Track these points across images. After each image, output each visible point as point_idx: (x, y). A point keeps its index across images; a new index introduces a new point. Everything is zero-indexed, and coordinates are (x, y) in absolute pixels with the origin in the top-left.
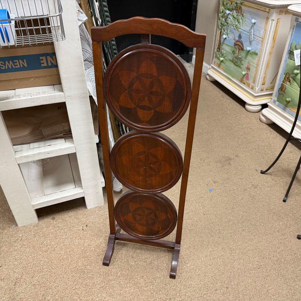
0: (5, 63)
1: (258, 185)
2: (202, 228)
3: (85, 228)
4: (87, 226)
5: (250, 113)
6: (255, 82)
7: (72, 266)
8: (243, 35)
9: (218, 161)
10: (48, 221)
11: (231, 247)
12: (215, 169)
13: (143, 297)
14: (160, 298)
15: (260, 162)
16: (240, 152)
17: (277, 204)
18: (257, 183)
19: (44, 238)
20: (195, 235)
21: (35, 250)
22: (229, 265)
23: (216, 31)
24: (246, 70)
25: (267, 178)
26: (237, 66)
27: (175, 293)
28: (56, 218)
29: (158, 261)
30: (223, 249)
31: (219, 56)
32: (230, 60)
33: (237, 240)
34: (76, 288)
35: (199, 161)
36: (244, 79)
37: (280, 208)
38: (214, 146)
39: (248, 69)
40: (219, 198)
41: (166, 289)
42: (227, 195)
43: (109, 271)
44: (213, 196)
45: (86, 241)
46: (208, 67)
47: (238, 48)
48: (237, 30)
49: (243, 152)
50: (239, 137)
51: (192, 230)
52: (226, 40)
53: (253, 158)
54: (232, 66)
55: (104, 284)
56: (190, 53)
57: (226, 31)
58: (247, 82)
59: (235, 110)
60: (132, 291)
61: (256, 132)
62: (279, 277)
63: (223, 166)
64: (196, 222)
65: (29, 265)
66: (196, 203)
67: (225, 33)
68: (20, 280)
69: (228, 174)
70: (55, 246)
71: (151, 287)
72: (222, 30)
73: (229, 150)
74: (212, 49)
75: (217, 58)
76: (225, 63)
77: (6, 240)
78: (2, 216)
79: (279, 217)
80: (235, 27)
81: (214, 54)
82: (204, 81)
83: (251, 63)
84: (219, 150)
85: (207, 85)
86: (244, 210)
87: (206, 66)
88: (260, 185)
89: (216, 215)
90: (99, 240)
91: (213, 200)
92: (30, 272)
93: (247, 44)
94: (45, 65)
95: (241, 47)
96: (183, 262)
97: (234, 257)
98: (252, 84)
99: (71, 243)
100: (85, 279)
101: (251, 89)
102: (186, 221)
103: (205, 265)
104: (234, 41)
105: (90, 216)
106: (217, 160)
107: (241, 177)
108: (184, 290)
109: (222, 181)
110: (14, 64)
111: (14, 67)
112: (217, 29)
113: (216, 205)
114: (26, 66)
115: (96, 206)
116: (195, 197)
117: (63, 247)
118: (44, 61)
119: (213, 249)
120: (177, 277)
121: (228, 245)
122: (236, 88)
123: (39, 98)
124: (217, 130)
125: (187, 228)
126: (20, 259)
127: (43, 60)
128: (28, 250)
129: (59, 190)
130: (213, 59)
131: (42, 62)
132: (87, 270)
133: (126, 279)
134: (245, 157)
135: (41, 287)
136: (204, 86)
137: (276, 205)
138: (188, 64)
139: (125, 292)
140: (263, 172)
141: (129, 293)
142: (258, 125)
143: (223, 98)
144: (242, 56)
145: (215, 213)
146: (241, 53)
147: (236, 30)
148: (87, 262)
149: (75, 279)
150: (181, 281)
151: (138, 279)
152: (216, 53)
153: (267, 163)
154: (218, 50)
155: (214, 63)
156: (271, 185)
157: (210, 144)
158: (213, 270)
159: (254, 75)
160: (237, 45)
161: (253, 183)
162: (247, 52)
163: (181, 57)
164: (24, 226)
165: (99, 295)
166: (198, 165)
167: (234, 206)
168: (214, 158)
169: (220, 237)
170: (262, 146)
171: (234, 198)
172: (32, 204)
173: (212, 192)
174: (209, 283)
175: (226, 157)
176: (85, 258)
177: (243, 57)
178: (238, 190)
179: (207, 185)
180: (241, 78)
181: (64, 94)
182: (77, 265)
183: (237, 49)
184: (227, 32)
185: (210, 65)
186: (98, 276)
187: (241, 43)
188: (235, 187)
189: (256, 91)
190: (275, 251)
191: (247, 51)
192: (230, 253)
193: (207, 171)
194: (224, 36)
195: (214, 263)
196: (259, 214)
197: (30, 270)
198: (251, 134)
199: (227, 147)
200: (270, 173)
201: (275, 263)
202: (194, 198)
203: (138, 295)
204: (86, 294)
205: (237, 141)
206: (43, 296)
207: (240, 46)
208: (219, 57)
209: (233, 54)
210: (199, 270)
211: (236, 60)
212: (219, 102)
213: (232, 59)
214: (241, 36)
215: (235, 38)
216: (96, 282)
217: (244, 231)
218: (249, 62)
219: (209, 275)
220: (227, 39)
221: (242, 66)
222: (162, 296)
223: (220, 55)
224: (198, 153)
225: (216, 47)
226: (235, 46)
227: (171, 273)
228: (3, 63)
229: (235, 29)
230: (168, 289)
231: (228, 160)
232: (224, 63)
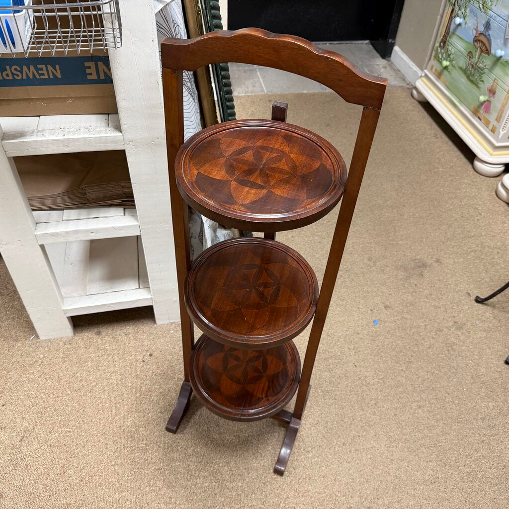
0: (22, 69)
1: (464, 324)
2: (346, 392)
3: (147, 358)
4: (151, 355)
5: (481, 176)
6: (501, 120)
7: (116, 423)
8: (496, 25)
9: (400, 266)
10: (89, 336)
11: (392, 434)
12: (393, 282)
13: (223, 500)
14: (251, 506)
15: (479, 280)
16: (446, 254)
17: (492, 365)
18: (465, 319)
19: (78, 367)
20: (331, 401)
21: (61, 385)
22: (381, 467)
23: (445, 6)
24: (488, 93)
25: (485, 313)
26: (472, 81)
27: (278, 501)
28: (104, 334)
29: (258, 439)
30: (375, 436)
31: (442, 56)
32: (461, 68)
33: (404, 424)
34: (116, 464)
35: (366, 261)
36: (480, 110)
37: (497, 375)
38: (400, 236)
39: (492, 92)
40: (388, 339)
41: (265, 492)
42: (403, 336)
43: (175, 443)
44: (378, 333)
45: (146, 382)
46: (419, 73)
47: (479, 48)
48: (485, 13)
49: (452, 254)
50: (451, 222)
51: (327, 391)
52: (459, 27)
53: (468, 270)
54: (463, 80)
55: (162, 465)
56: (390, 41)
57: (463, 10)
58: (485, 116)
59: (454, 167)
60: (206, 484)
61: (484, 217)
62: (466, 506)
63: (408, 278)
64: (338, 378)
65: (48, 409)
66: (344, 342)
67: (460, 12)
68: (30, 435)
69: (414, 294)
70: (94, 384)
71: (240, 484)
72: (456, 6)
73: (426, 248)
74: (430, 41)
75: (438, 60)
76: (451, 72)
77: (18, 360)
78: (17, 317)
79: (491, 392)
80: (481, 6)
81: (432, 52)
82: (406, 99)
83: (500, 83)
84: (407, 244)
85: (410, 108)
86: (430, 368)
87: (416, 71)
88: (469, 324)
89: (377, 371)
90: (167, 384)
91: (377, 342)
92: (48, 423)
93: (500, 44)
94: (94, 77)
95: (486, 47)
96: (301, 448)
97: (392, 455)
98: (493, 122)
99: (120, 383)
100: (133, 450)
101: (491, 131)
102: (321, 374)
103: (339, 459)
104: (475, 32)
105: (159, 338)
106: (400, 264)
107: (437, 304)
108: (295, 498)
109: (400, 307)
110: (38, 73)
111: (38, 77)
112: (446, 3)
113: (380, 351)
114: (59, 76)
115: (172, 321)
116: (346, 331)
117: (107, 388)
118: (93, 70)
119: (358, 432)
120: (286, 473)
121: (386, 430)
122: (463, 125)
123: (77, 140)
124: (412, 204)
125: (320, 387)
126: (36, 397)
127: (90, 68)
128: (49, 383)
129: (111, 288)
130: (430, 60)
131: (88, 71)
132: (139, 436)
133: (199, 463)
134: (453, 265)
135: (61, 452)
136: (406, 109)
137: (491, 368)
138: (383, 60)
139: (195, 485)
140: (479, 300)
141: (201, 488)
142: (491, 203)
143: (436, 140)
144: (484, 64)
145: (376, 366)
146: (483, 60)
147: (483, 10)
148: (142, 421)
149: (117, 448)
150: (291, 482)
151: (221, 465)
152: (437, 50)
153: (491, 283)
154: (442, 44)
155: (430, 68)
156: (489, 327)
157: (393, 230)
158: (351, 471)
159: (501, 105)
160: (479, 40)
161: (456, 319)
162: (495, 59)
163: (372, 44)
164: (50, 340)
165: (151, 483)
166: (361, 270)
167: (412, 359)
168: (395, 259)
169: (374, 414)
170: (489, 247)
171: (416, 342)
172: (64, 309)
173: (378, 325)
174: (339, 495)
175: (417, 261)
176: (139, 412)
177: (487, 67)
178: (426, 329)
179: (371, 310)
180: (476, 107)
181: (123, 136)
182: (124, 422)
183: (477, 49)
184: (464, 12)
185: (422, 70)
186: (156, 449)
187: (488, 39)
188: (422, 322)
189: (500, 137)
190: (470, 455)
191: (495, 56)
192: (387, 446)
193: (376, 284)
194: (458, 20)
195: (355, 459)
196: (455, 380)
197: (48, 419)
198: (474, 221)
199: (423, 241)
200: (493, 303)
201: (465, 478)
202: (342, 331)
203: (215, 494)
204: (131, 476)
205: (444, 232)
206: (62, 467)
207: (484, 44)
208: (441, 59)
209: (468, 57)
210: (327, 466)
211: (473, 71)
212: (427, 146)
213: (464, 68)
214: (490, 25)
215: (477, 27)
216: (149, 459)
217: (420, 407)
218: (495, 79)
219: (343, 479)
220: (463, 25)
221: (481, 85)
222: (254, 503)
223: (444, 55)
224: (368, 246)
225: (439, 39)
226: (476, 44)
227: (277, 466)
228: (19, 69)
229: (482, 8)
230: (268, 493)
231: (419, 267)
232: (449, 72)
